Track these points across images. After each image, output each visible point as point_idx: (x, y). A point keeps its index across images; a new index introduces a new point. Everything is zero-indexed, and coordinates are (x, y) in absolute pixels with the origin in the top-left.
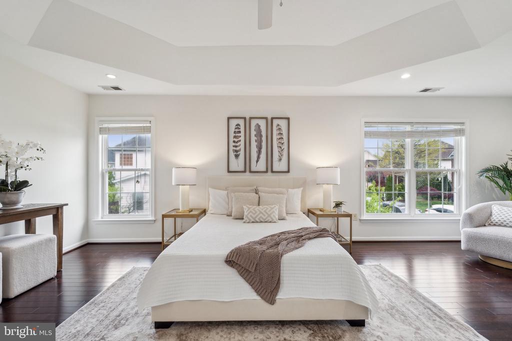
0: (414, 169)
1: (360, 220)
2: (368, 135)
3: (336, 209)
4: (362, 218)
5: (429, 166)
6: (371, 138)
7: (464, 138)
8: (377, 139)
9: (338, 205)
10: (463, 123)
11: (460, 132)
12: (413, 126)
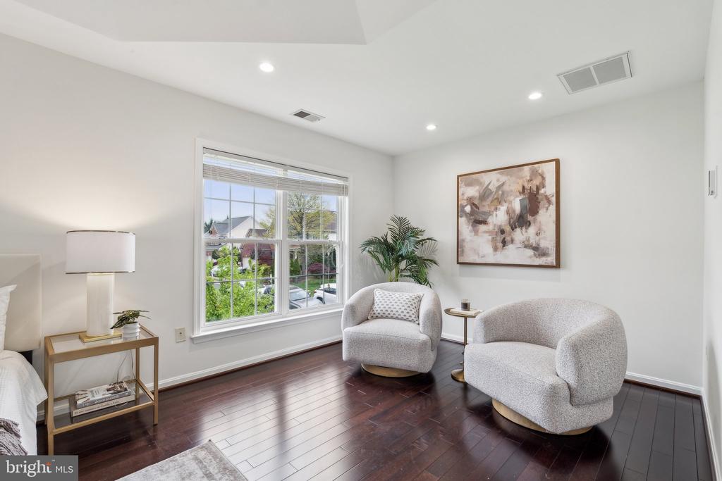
0: (288, 239)
1: (192, 339)
2: (209, 172)
3: (121, 331)
4: (196, 335)
5: (308, 236)
6: (216, 179)
7: (347, 199)
8: (227, 184)
9: (125, 320)
10: (346, 178)
11: (343, 190)
12: (286, 171)
